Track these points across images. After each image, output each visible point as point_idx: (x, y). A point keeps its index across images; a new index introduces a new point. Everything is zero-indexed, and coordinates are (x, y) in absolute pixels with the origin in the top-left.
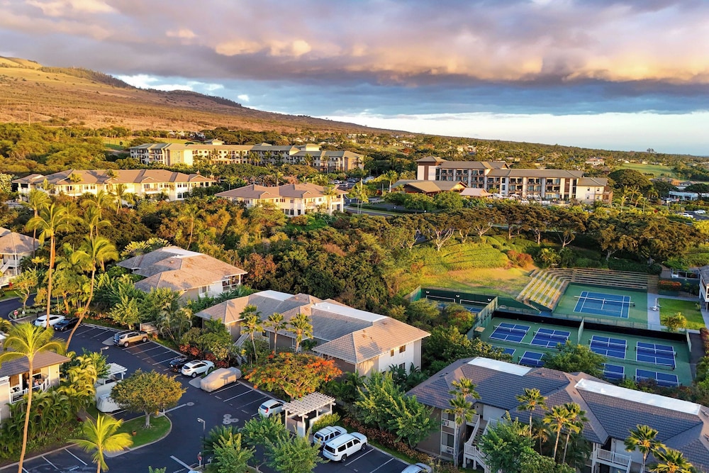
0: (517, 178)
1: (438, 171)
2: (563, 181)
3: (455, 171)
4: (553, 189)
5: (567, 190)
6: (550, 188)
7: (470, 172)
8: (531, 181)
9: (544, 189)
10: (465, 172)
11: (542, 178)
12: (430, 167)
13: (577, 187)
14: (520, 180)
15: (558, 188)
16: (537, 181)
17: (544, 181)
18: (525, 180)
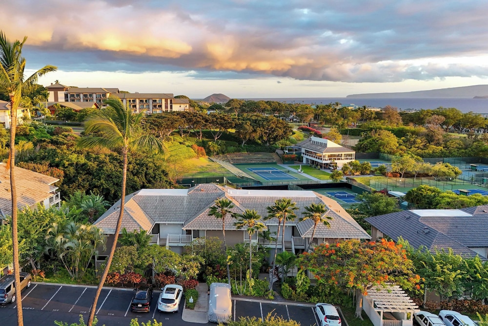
0: (131, 100)
1: (66, 96)
2: (163, 101)
3: (81, 96)
4: (157, 107)
5: (166, 107)
6: (155, 106)
7: (94, 96)
8: (141, 101)
9: (151, 107)
10: (91, 95)
11: (149, 99)
12: (59, 92)
13: (173, 105)
14: (134, 101)
15: (160, 106)
16: (146, 101)
17: (151, 101)
18: (137, 101)
